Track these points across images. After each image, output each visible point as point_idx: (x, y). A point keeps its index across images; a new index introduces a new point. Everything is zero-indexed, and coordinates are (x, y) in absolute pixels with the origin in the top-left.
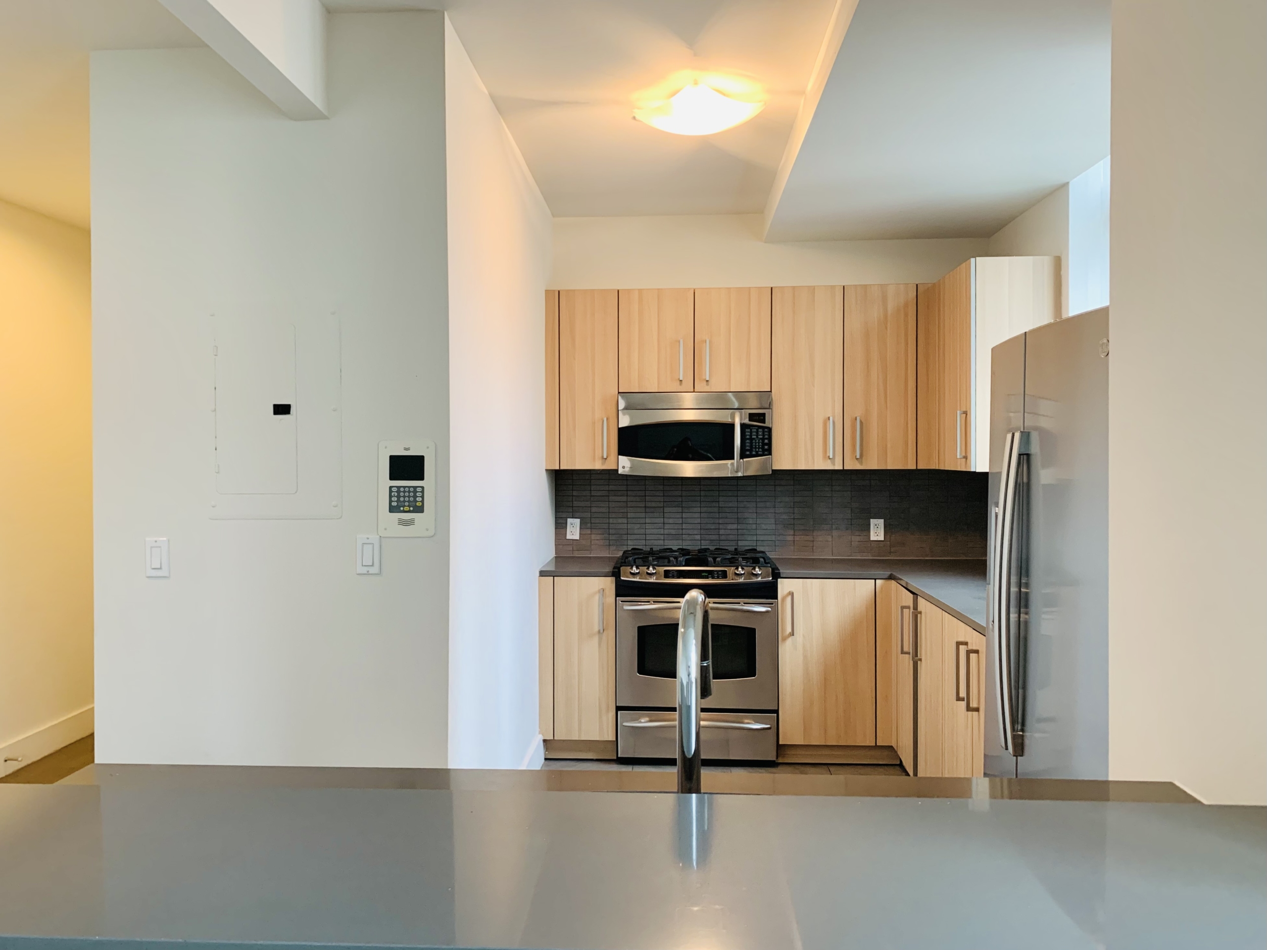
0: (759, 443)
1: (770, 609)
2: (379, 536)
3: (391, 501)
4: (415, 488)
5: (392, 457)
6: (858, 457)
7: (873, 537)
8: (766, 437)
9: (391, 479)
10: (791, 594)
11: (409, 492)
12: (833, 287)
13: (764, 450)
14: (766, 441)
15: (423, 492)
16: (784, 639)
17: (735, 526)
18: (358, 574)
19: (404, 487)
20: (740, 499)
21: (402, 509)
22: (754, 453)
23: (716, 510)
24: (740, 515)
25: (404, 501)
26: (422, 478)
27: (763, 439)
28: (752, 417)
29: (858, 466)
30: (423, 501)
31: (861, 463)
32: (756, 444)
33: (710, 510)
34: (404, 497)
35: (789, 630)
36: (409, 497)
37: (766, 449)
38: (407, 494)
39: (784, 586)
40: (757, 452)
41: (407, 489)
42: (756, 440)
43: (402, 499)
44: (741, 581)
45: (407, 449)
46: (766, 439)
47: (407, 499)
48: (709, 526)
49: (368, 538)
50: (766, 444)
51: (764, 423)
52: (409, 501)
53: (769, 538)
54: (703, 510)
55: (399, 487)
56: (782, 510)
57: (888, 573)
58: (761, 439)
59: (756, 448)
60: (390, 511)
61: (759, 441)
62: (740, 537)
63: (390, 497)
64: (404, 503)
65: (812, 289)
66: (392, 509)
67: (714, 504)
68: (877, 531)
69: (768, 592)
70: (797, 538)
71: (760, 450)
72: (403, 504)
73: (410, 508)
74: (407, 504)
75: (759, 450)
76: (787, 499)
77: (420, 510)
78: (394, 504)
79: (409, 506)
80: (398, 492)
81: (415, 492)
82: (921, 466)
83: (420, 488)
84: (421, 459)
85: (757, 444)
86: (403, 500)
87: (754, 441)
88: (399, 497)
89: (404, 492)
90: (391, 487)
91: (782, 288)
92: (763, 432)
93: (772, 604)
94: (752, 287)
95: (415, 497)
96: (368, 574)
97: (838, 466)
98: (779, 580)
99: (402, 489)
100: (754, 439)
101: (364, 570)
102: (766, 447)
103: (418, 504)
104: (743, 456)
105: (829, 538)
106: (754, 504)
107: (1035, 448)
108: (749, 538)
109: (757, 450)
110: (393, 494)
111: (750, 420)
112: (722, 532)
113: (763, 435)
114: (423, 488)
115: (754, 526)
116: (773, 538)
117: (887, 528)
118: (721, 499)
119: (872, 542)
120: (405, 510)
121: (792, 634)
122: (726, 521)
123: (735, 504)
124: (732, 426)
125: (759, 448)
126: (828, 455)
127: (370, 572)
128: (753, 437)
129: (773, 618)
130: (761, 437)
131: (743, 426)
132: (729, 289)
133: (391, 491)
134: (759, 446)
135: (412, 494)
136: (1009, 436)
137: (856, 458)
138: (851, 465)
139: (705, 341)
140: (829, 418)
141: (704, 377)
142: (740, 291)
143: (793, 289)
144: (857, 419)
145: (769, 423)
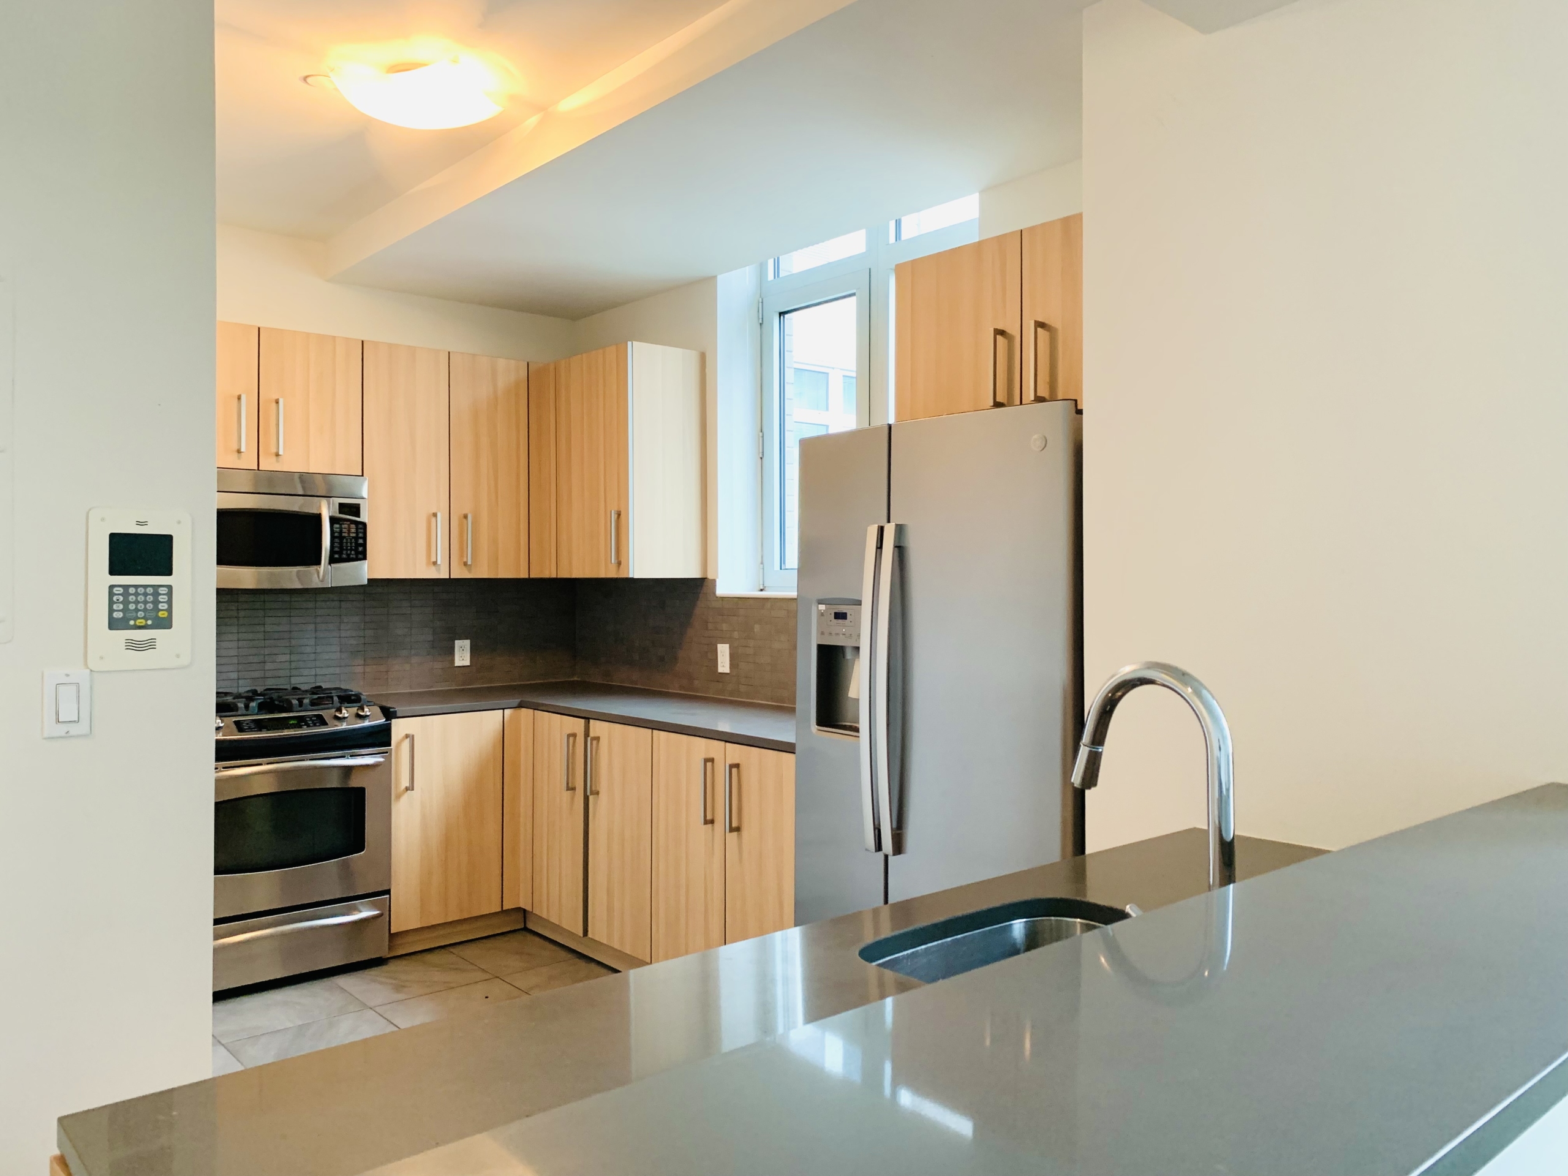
0: (351, 543)
1: (382, 760)
2: (88, 671)
3: (111, 611)
4: (156, 587)
5: (113, 537)
6: (468, 563)
7: (458, 662)
8: (361, 535)
9: (112, 572)
10: (410, 737)
11: (145, 594)
12: (436, 352)
13: (357, 553)
14: (361, 541)
15: (170, 594)
16: (398, 797)
17: (287, 658)
18: (45, 739)
19: (136, 587)
20: (294, 620)
21: (132, 623)
22: (344, 556)
23: (261, 636)
24: (293, 642)
25: (137, 610)
26: (169, 572)
27: (357, 538)
28: (343, 507)
29: (466, 575)
30: (170, 610)
31: (470, 571)
32: (347, 543)
33: (251, 636)
34: (137, 602)
35: (405, 783)
36: (145, 602)
37: (360, 553)
38: (141, 598)
39: (400, 728)
40: (348, 555)
41: (141, 590)
42: (347, 540)
43: (132, 607)
44: (343, 727)
45: (139, 523)
46: (361, 538)
47: (141, 606)
48: (251, 659)
49: (67, 675)
50: (361, 545)
51: (359, 517)
52: (145, 610)
53: (331, 670)
54: (241, 636)
55: (126, 587)
56: (348, 633)
57: (516, 701)
58: (353, 537)
59: (347, 550)
60: (111, 627)
61: (351, 540)
62: (294, 672)
63: (111, 603)
64: (137, 613)
65: (412, 351)
66: (113, 625)
67: (258, 628)
68: (462, 656)
69: (380, 738)
70: (368, 669)
71: (353, 552)
72: (134, 614)
73: (146, 621)
74: (141, 614)
75: (351, 552)
76: (356, 619)
77: (166, 623)
78: (118, 615)
79: (146, 619)
80: (126, 594)
81: (156, 594)
82: (533, 574)
83: (165, 589)
84: (167, 540)
85: (349, 544)
86: (134, 607)
87: (345, 541)
88: (126, 603)
89: (136, 594)
90: (111, 587)
91: (376, 344)
92: (357, 529)
93: (387, 753)
94: (339, 337)
95: (156, 602)
96: (67, 736)
97: (444, 575)
98: (393, 721)
99: (132, 590)
100: (345, 537)
101: (61, 730)
102: (360, 549)
103: (160, 614)
104: (332, 560)
105: (407, 667)
106: (312, 627)
108: (306, 672)
109: (349, 552)
110: (115, 598)
111: (340, 513)
112: (268, 666)
113: (357, 533)
114: (170, 587)
115: (312, 656)
116: (338, 670)
117: (474, 650)
118: (268, 620)
119: (456, 669)
120: (137, 624)
121: (410, 788)
122: (275, 651)
123: (286, 628)
124: (318, 518)
125: (351, 550)
126: (433, 559)
127: (71, 733)
128: (344, 534)
129: (384, 770)
130: (354, 535)
131: (333, 520)
132: (308, 335)
133: (111, 594)
134: (351, 547)
135: (150, 598)
137: (465, 564)
138: (458, 573)
139: (277, 402)
140: (435, 515)
141: (274, 450)
142: (322, 339)
143: (390, 346)
144: (466, 517)
145: (364, 517)
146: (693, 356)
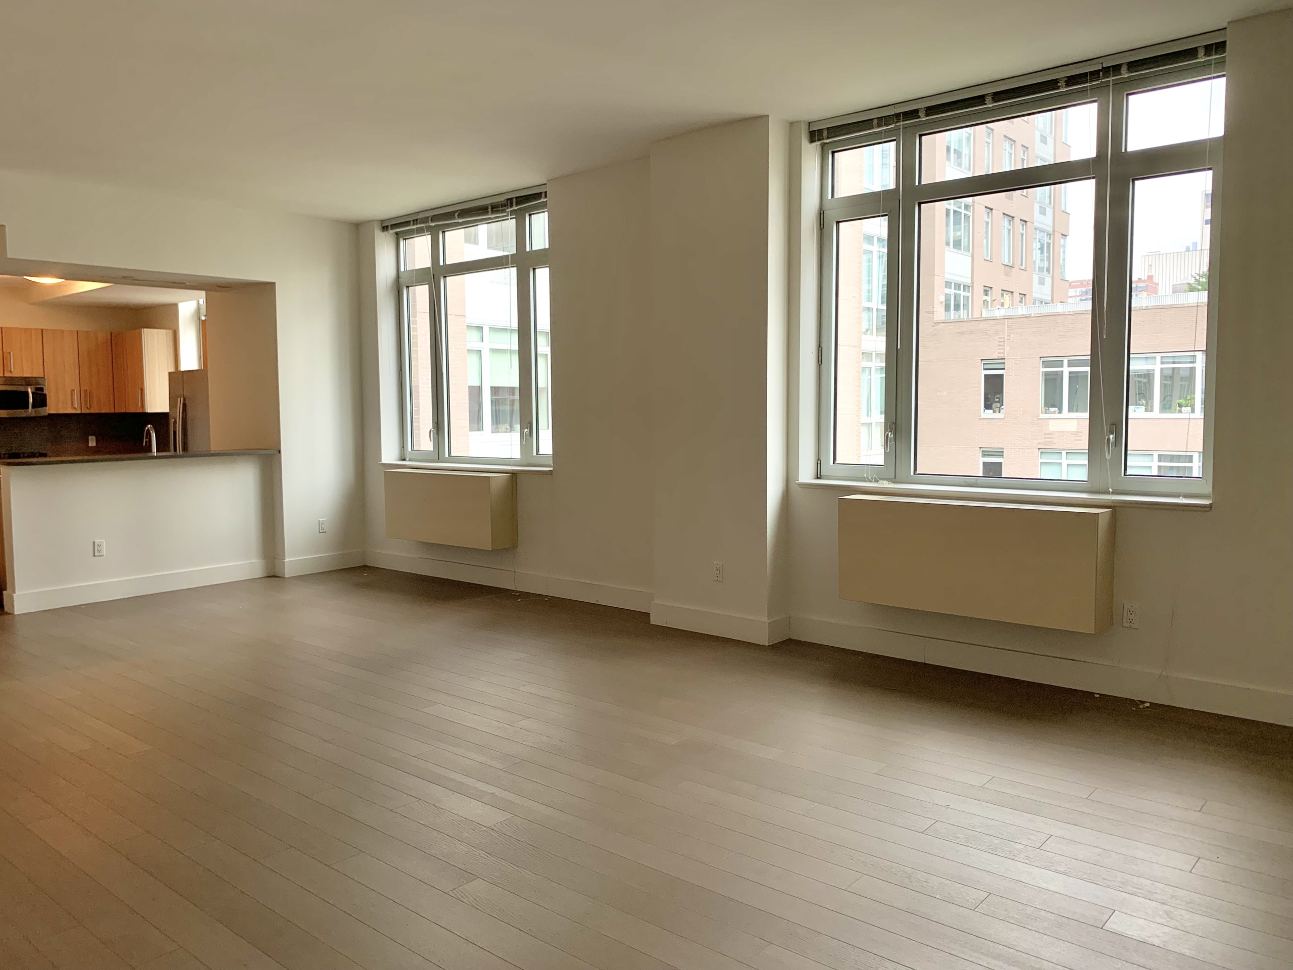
6: (89, 407)
7: (90, 445)
8: (44, 398)
12: (72, 331)
13: (43, 405)
14: (44, 400)
22: (38, 406)
28: (37, 389)
29: (87, 411)
31: (90, 410)
42: (39, 400)
51: (43, 392)
58: (41, 399)
59: (39, 404)
65: (62, 331)
68: (92, 442)
71: (41, 404)
82: (117, 411)
85: (40, 402)
91: (47, 330)
92: (43, 396)
94: (32, 328)
97: (79, 412)
102: (44, 403)
104: (33, 407)
107: (187, 402)
111: (36, 391)
117: (97, 441)
119: (89, 448)
124: (27, 393)
126: (74, 406)
128: (37, 398)
131: (33, 393)
132: (20, 328)
136: (179, 399)
137: (87, 408)
138: (85, 411)
139: (10, 353)
140: (74, 390)
141: (9, 369)
142: (26, 330)
143: (52, 330)
144: (87, 390)
145: (45, 392)
146: (170, 332)
